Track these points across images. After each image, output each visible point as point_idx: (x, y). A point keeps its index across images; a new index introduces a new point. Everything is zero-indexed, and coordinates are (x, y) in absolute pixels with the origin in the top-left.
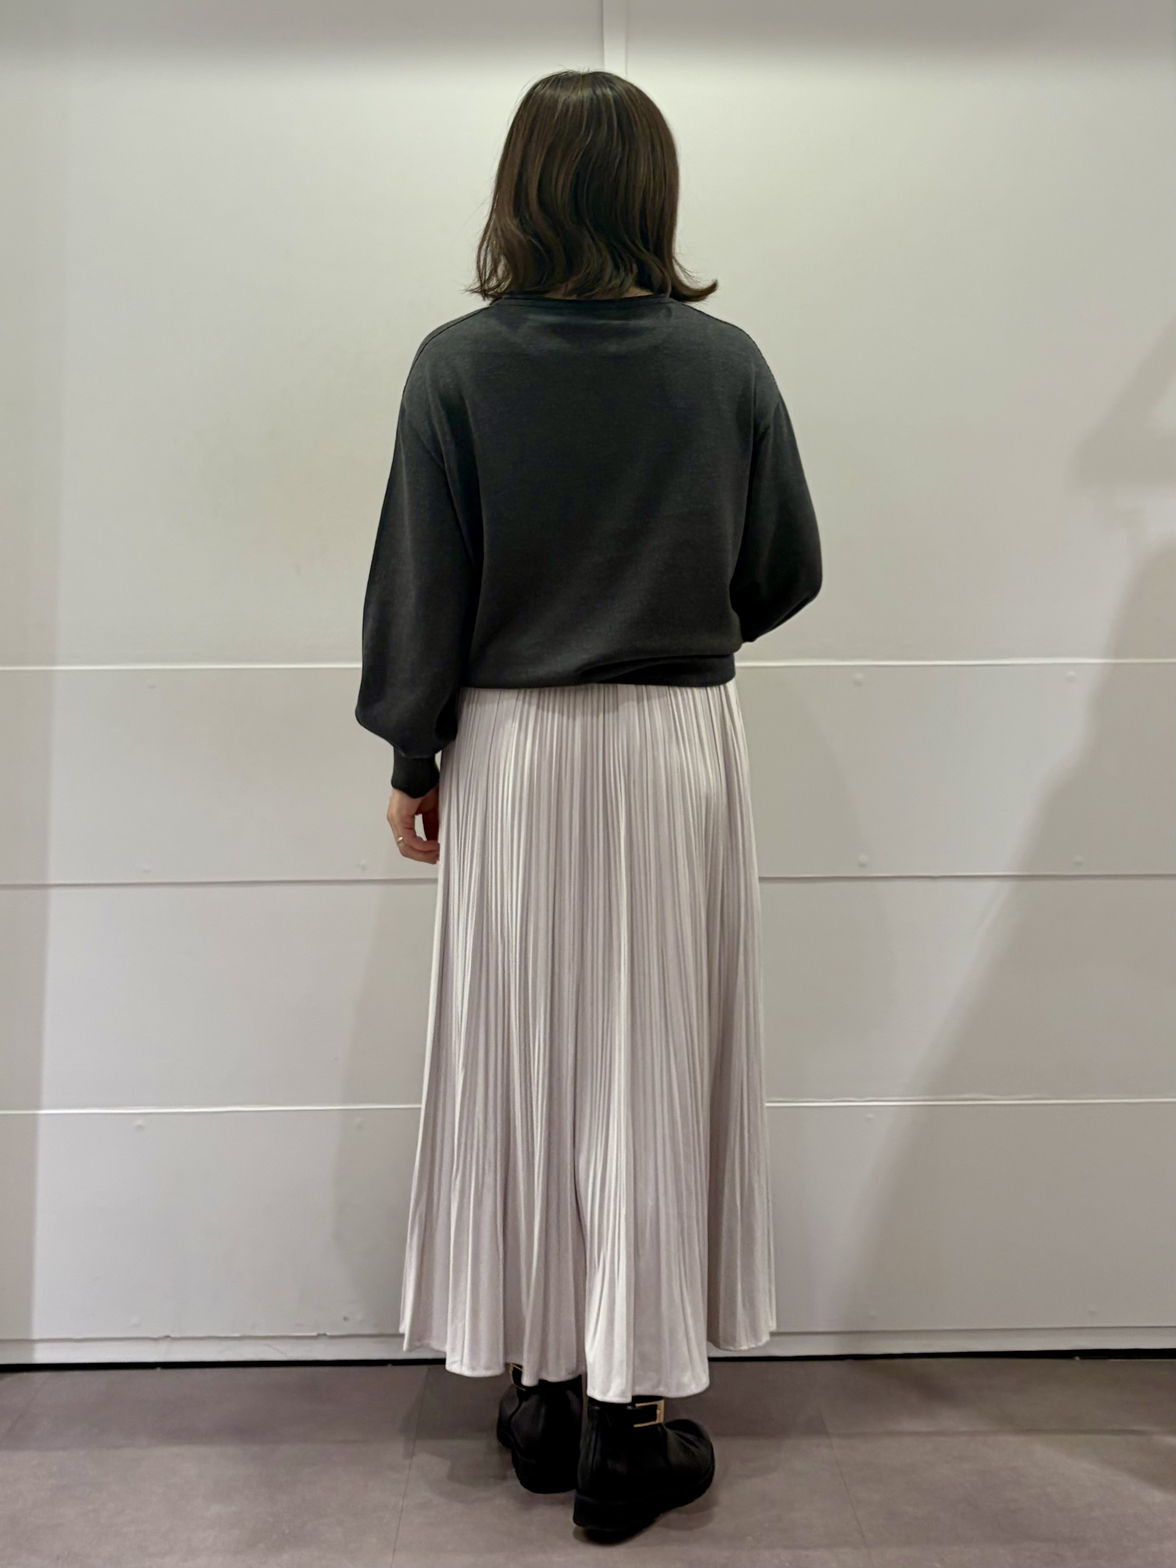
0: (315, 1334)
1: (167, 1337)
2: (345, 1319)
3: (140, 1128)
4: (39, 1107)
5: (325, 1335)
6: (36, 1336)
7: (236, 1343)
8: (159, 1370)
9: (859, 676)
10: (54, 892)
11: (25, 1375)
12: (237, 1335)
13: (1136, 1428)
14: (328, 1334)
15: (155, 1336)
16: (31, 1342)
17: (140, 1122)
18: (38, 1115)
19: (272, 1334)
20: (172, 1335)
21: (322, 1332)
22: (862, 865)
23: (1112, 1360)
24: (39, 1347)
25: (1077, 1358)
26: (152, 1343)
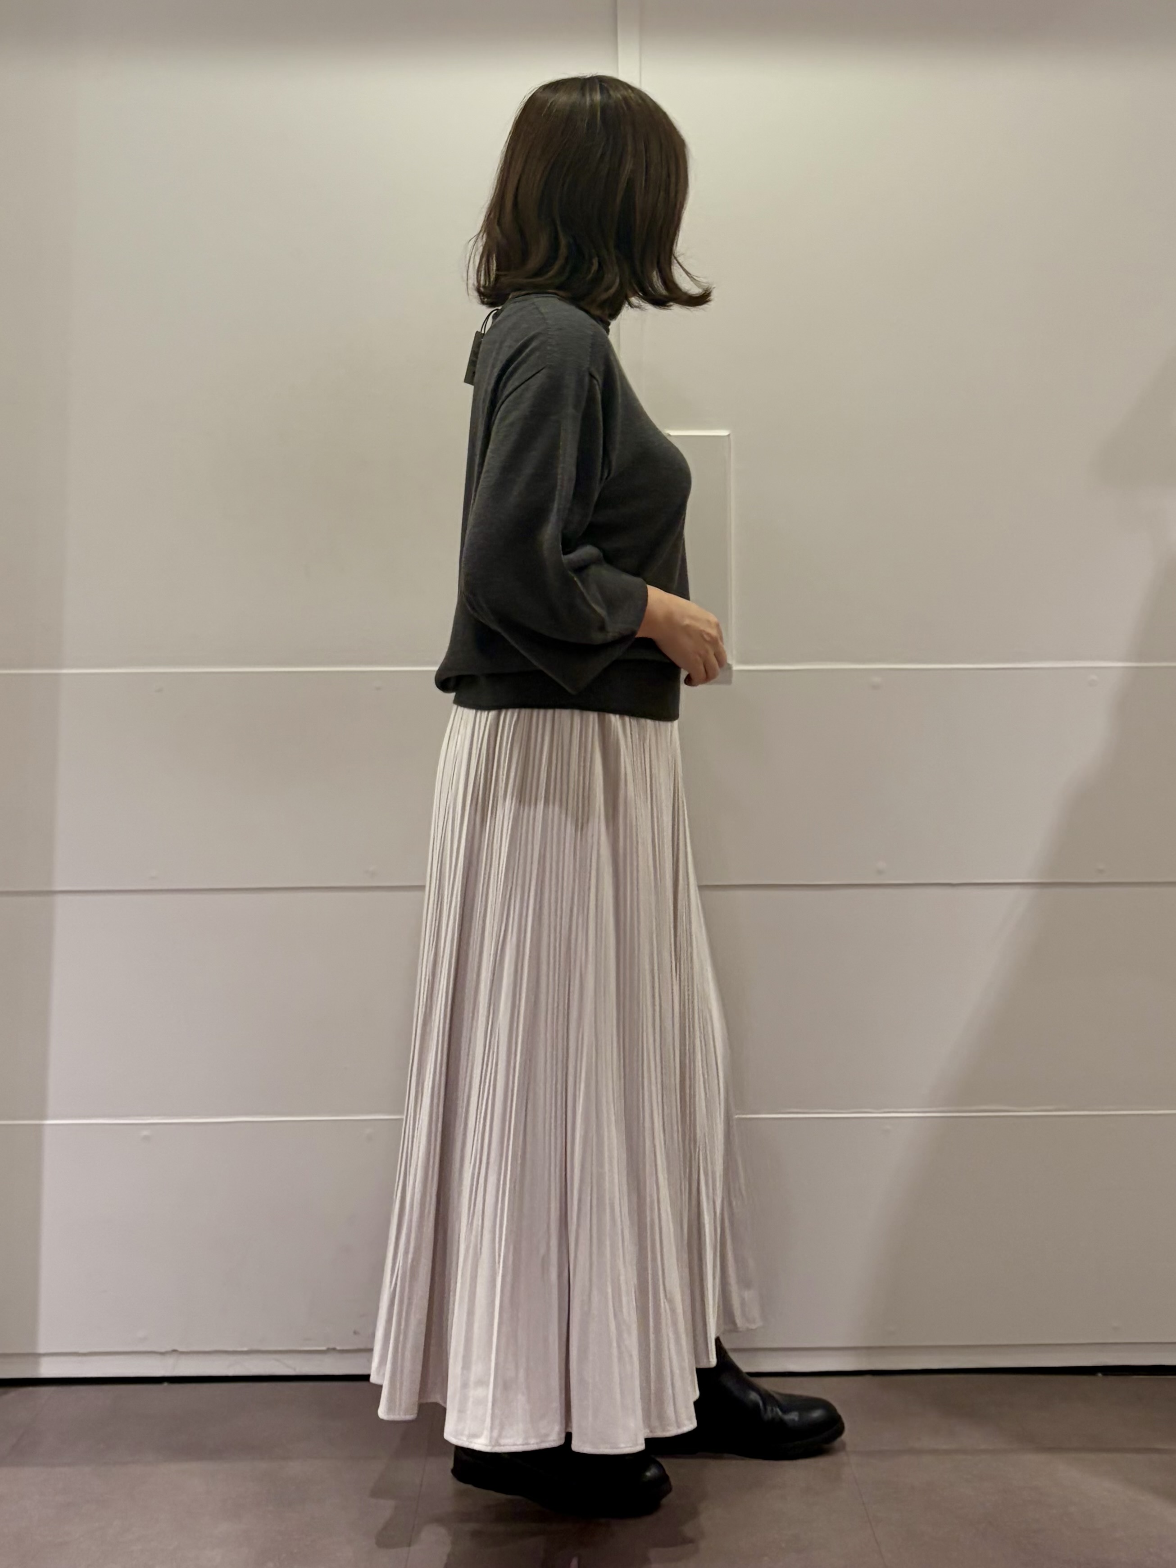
0: (324, 1348)
1: (175, 1351)
2: (355, 1333)
3: (146, 1138)
4: (44, 1117)
5: (334, 1349)
6: (41, 1350)
7: (246, 1357)
8: (166, 1384)
9: (877, 679)
10: (60, 899)
11: (31, 1389)
12: (245, 1349)
13: (1159, 1446)
14: (338, 1348)
15: (163, 1350)
16: (36, 1356)
17: (145, 1133)
18: (43, 1125)
19: (280, 1348)
20: (180, 1349)
21: (332, 1346)
22: (880, 872)
23: (1135, 1377)
24: (44, 1361)
25: (1100, 1375)
26: (159, 1357)
